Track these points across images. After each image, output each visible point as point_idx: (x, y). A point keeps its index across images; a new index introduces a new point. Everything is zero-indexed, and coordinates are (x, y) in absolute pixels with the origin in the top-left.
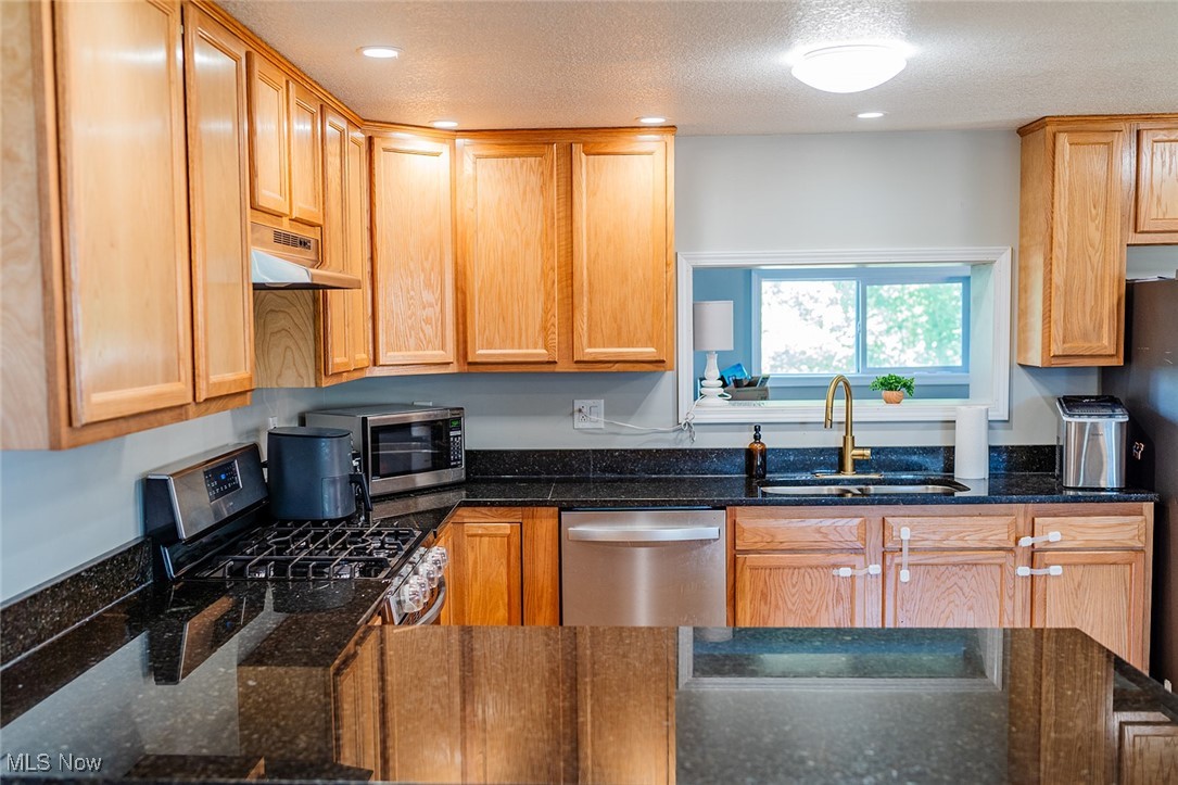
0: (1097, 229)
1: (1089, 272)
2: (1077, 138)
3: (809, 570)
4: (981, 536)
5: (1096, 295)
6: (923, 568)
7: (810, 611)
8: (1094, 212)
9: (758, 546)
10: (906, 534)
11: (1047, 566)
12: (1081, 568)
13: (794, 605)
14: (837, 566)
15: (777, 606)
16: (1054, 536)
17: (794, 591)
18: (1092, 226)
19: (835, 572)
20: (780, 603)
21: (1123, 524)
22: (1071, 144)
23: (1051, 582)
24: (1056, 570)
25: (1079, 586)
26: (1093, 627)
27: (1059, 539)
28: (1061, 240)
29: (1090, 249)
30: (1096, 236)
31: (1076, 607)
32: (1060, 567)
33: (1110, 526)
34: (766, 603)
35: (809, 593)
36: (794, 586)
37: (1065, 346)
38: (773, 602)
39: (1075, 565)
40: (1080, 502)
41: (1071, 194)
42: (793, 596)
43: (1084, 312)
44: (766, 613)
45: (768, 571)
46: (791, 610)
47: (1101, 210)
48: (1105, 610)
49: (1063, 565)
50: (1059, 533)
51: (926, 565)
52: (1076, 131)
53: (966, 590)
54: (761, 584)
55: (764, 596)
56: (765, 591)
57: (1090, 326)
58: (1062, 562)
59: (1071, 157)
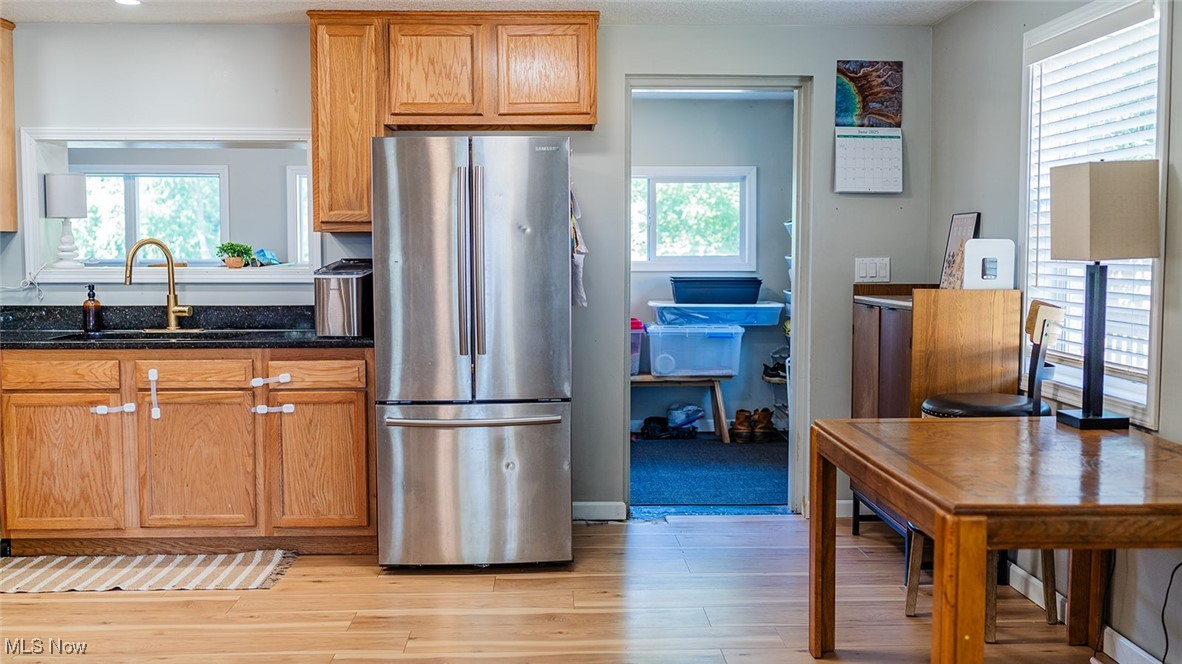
0: (356, 110)
1: (351, 150)
2: (334, 30)
3: (70, 408)
4: (222, 377)
5: (357, 169)
6: (172, 406)
7: (72, 446)
8: (352, 96)
9: (22, 386)
10: (153, 375)
11: (281, 405)
12: (311, 407)
13: (57, 439)
14: (94, 403)
15: (42, 440)
16: (285, 378)
17: (57, 427)
18: (351, 108)
19: (92, 410)
20: (45, 438)
21: (345, 367)
22: (330, 36)
23: (285, 419)
24: (288, 408)
25: (310, 423)
26: (324, 459)
27: (288, 380)
28: (325, 120)
29: (350, 127)
30: (355, 117)
31: (308, 441)
32: (292, 405)
33: (334, 370)
34: (32, 438)
35: (71, 429)
36: (57, 422)
37: (331, 213)
38: (38, 438)
39: (306, 403)
40: (304, 347)
41: (331, 79)
42: (56, 431)
43: (347, 184)
44: (32, 446)
45: (32, 409)
46: (55, 444)
47: (358, 94)
48: (334, 443)
49: (296, 403)
50: (288, 375)
51: (175, 403)
52: (333, 24)
53: (212, 425)
54: (27, 420)
55: (30, 431)
56: (30, 427)
57: (353, 197)
58: (293, 401)
59: (331, 47)
